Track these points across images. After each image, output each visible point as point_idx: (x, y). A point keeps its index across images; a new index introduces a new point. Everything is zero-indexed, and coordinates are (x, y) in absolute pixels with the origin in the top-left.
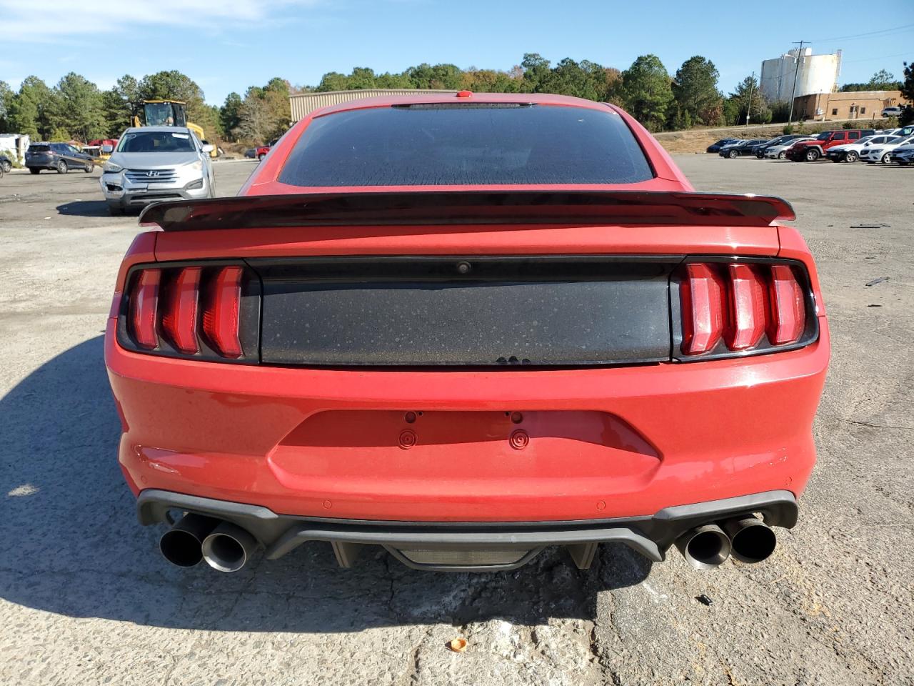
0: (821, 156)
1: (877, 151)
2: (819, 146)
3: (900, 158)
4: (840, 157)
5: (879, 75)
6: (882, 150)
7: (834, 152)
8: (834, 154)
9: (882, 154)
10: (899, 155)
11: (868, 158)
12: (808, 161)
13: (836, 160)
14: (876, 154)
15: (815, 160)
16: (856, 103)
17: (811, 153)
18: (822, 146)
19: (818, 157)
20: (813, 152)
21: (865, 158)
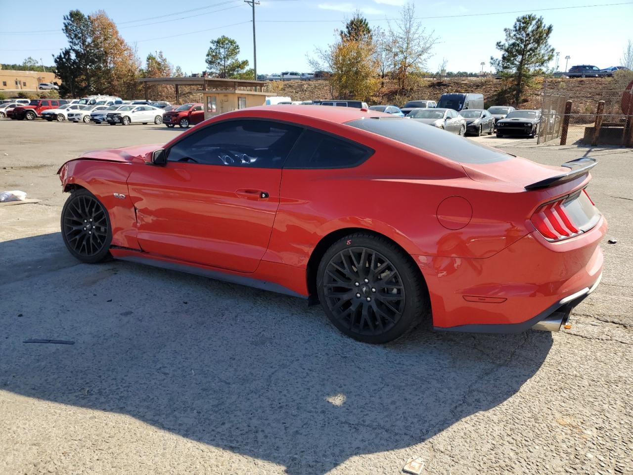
0: (37, 117)
1: (79, 115)
2: (33, 110)
3: (96, 120)
4: (53, 117)
5: (28, 60)
6: (82, 114)
7: (48, 114)
8: (48, 116)
9: (82, 116)
10: (95, 118)
11: (74, 119)
12: (28, 120)
13: (50, 119)
14: (78, 117)
15: (33, 119)
16: (19, 79)
17: (29, 114)
18: (35, 109)
19: (35, 118)
20: (30, 114)
21: (72, 119)
